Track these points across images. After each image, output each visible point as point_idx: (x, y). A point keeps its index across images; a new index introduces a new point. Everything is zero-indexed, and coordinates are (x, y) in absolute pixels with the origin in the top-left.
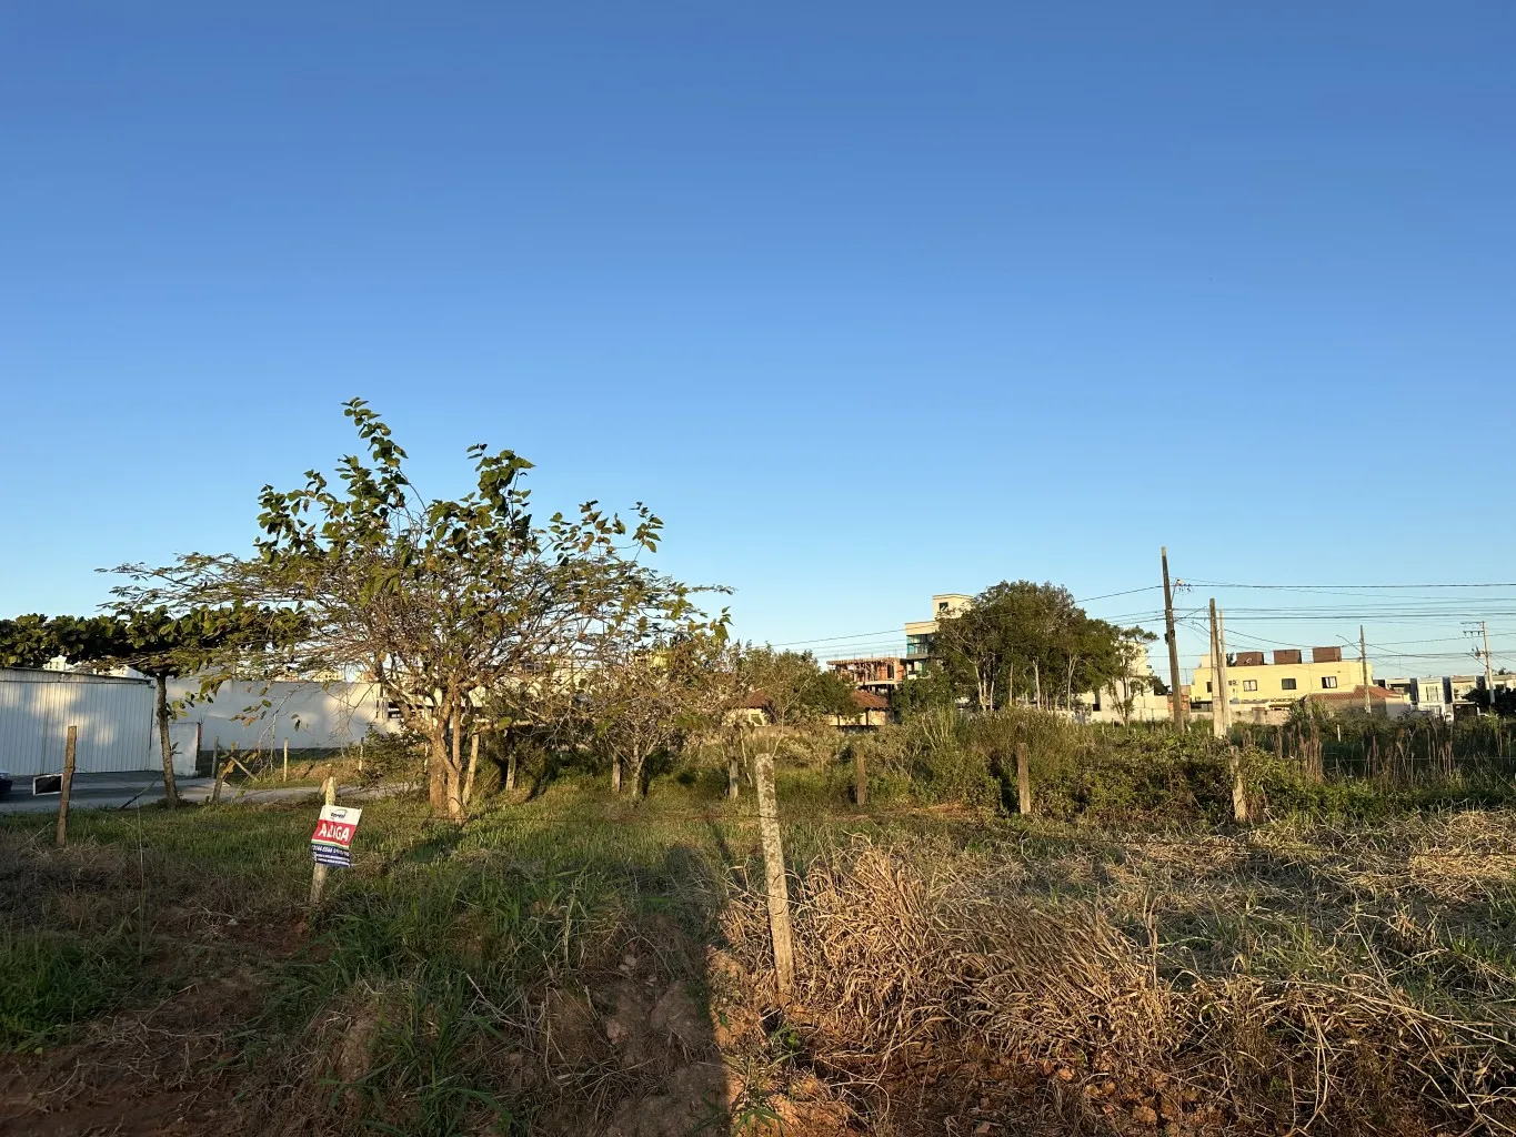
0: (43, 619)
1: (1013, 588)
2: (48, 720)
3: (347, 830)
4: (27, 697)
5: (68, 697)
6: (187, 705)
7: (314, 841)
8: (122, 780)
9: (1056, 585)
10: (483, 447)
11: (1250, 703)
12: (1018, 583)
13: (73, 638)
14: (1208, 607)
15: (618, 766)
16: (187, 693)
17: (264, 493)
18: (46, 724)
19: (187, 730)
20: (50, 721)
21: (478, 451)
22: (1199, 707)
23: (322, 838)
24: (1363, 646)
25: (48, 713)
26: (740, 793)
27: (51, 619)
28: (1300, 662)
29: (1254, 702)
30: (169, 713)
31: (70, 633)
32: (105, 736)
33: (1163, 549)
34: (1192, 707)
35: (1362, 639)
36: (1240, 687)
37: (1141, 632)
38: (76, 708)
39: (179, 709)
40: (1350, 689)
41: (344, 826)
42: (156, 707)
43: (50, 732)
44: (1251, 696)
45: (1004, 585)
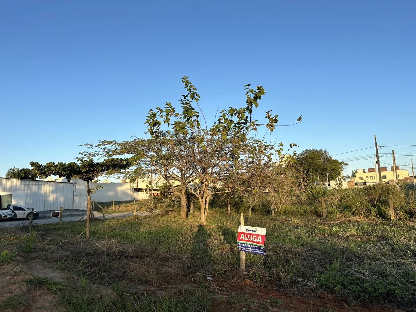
0: (54, 163)
1: (310, 151)
2: (45, 195)
3: (260, 237)
4: (39, 189)
5: (50, 189)
6: (95, 189)
7: (238, 241)
8: (67, 212)
9: (324, 150)
10: (249, 85)
11: (373, 183)
12: (311, 149)
13: (67, 169)
14: (392, 153)
15: (229, 205)
16: (96, 186)
17: (150, 112)
18: (45, 196)
19: (84, 197)
20: (46, 195)
21: (247, 87)
22: (357, 184)
23: (242, 240)
24: (412, 165)
25: (45, 193)
26: (275, 213)
27: (56, 163)
28: (387, 171)
29: (374, 182)
30: (91, 192)
31: (66, 168)
32: (61, 199)
33: (375, 135)
34: (355, 184)
35: (412, 163)
36: (369, 178)
37: (344, 163)
38: (53, 192)
39: (93, 191)
40: (403, 178)
41: (258, 236)
42: (87, 190)
43: (46, 199)
44: (373, 181)
45: (307, 150)
